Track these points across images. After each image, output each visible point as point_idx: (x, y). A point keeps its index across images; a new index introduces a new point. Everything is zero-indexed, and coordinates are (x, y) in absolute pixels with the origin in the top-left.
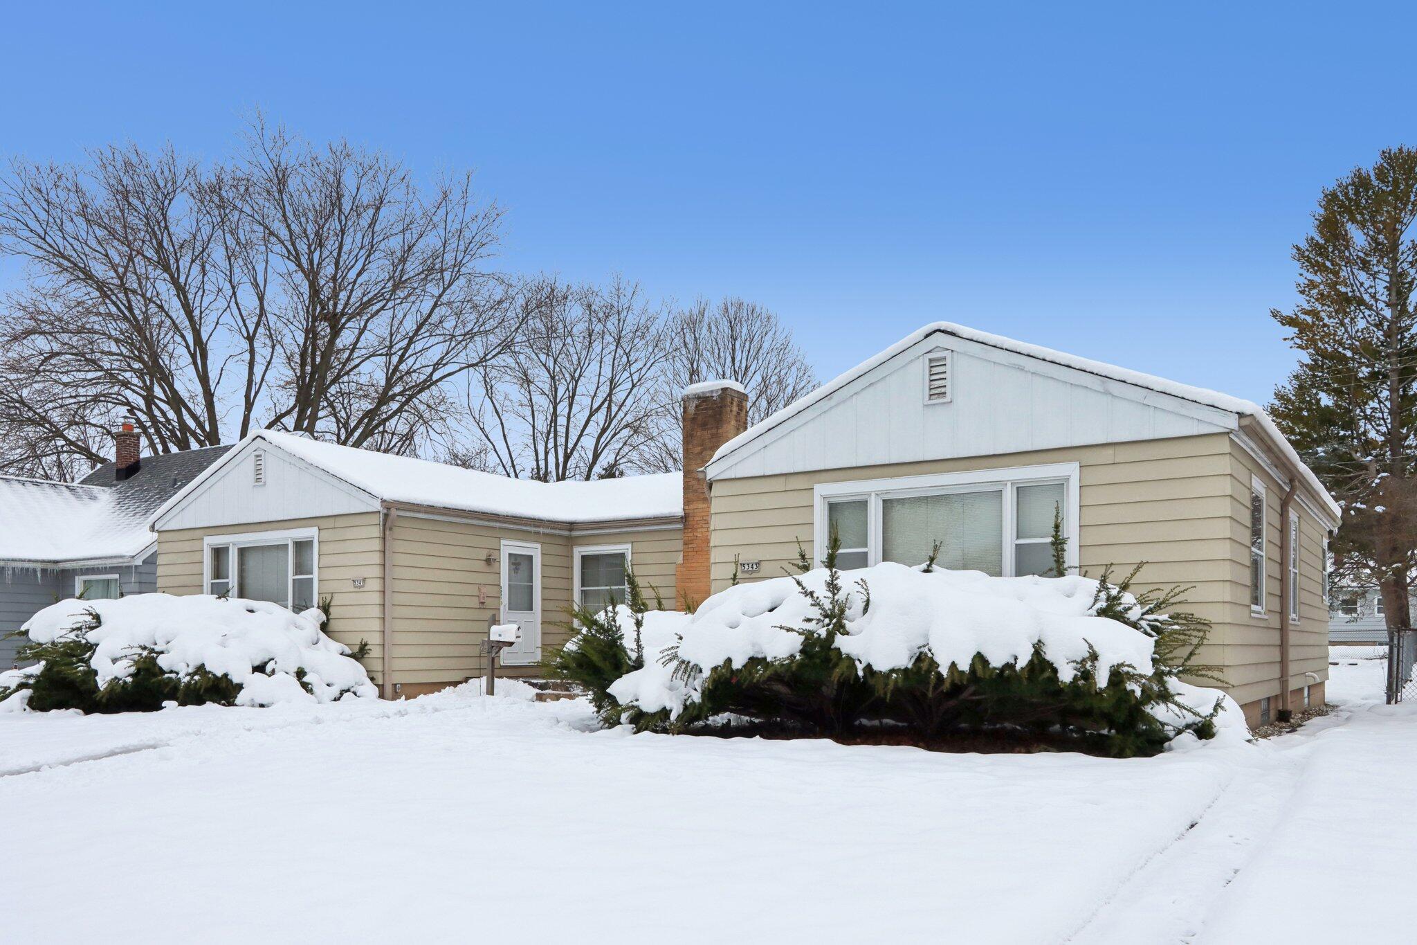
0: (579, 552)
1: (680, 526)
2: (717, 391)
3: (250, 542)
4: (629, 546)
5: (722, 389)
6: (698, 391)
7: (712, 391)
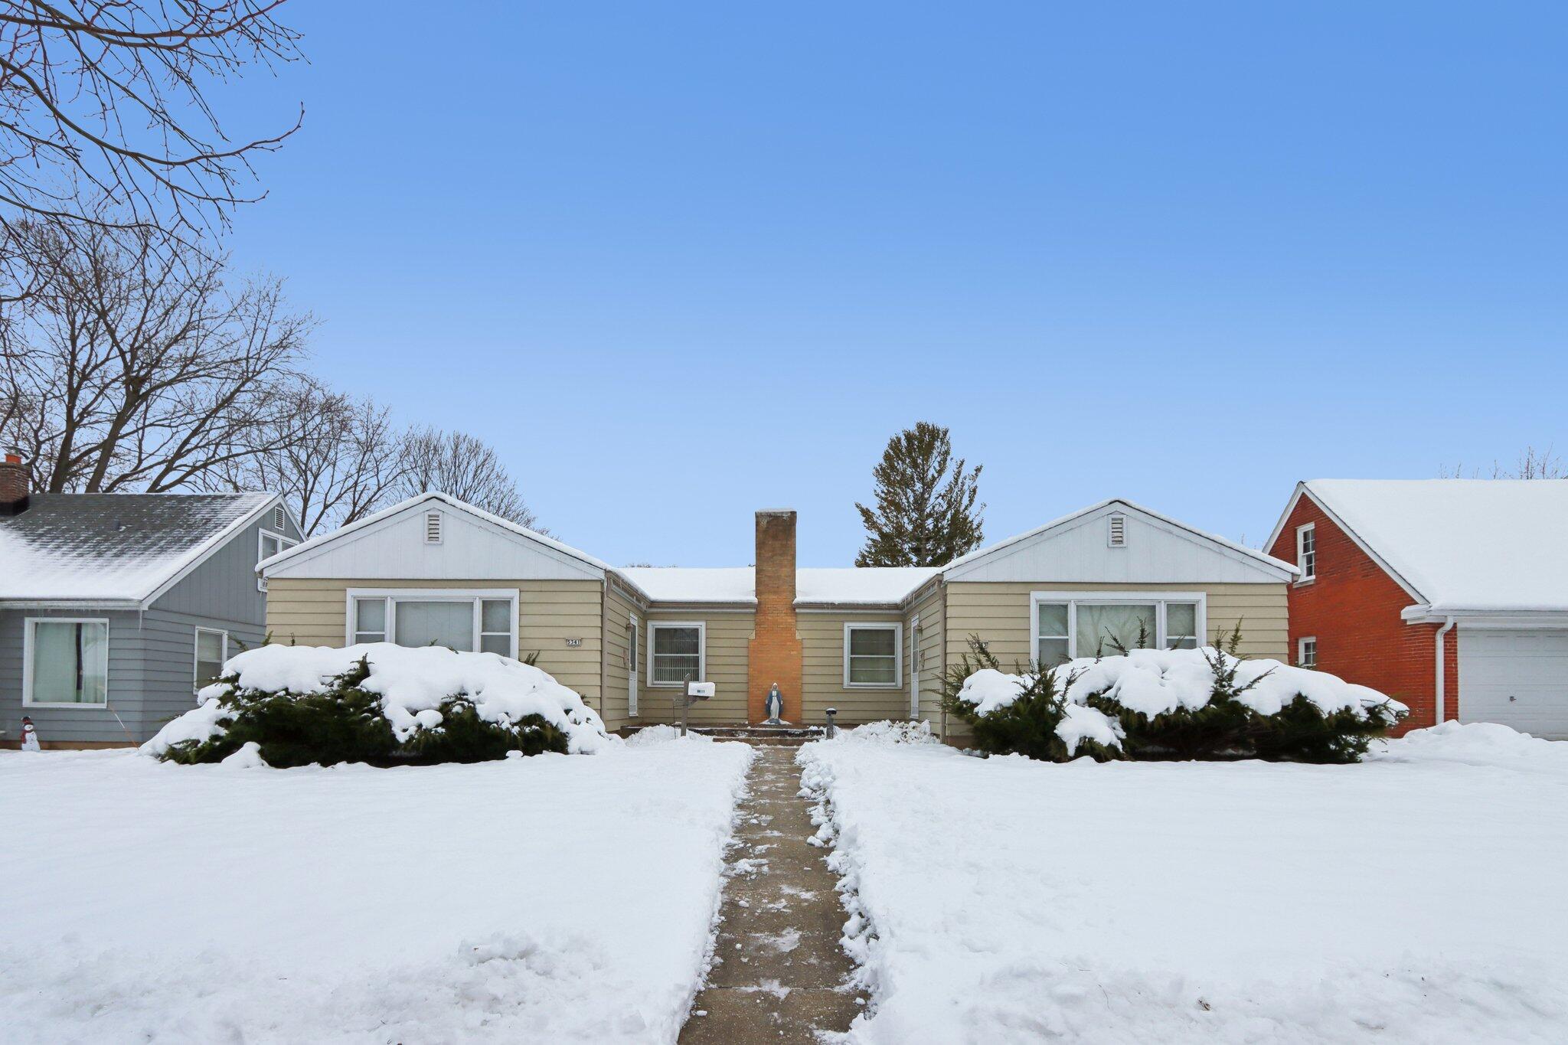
0: (652, 625)
1: (753, 611)
2: (787, 513)
3: (423, 597)
4: (703, 624)
5: (791, 512)
6: (770, 511)
7: (782, 513)
